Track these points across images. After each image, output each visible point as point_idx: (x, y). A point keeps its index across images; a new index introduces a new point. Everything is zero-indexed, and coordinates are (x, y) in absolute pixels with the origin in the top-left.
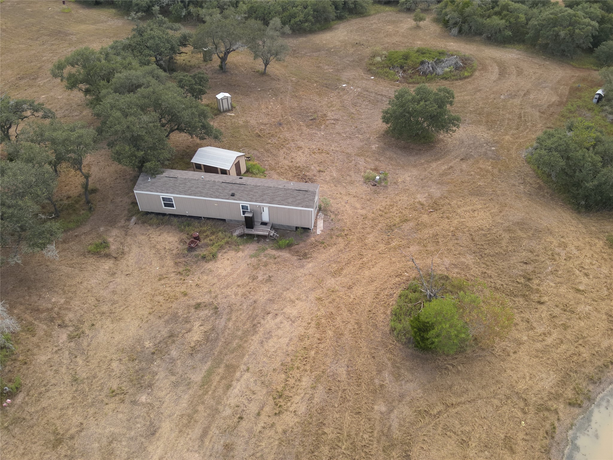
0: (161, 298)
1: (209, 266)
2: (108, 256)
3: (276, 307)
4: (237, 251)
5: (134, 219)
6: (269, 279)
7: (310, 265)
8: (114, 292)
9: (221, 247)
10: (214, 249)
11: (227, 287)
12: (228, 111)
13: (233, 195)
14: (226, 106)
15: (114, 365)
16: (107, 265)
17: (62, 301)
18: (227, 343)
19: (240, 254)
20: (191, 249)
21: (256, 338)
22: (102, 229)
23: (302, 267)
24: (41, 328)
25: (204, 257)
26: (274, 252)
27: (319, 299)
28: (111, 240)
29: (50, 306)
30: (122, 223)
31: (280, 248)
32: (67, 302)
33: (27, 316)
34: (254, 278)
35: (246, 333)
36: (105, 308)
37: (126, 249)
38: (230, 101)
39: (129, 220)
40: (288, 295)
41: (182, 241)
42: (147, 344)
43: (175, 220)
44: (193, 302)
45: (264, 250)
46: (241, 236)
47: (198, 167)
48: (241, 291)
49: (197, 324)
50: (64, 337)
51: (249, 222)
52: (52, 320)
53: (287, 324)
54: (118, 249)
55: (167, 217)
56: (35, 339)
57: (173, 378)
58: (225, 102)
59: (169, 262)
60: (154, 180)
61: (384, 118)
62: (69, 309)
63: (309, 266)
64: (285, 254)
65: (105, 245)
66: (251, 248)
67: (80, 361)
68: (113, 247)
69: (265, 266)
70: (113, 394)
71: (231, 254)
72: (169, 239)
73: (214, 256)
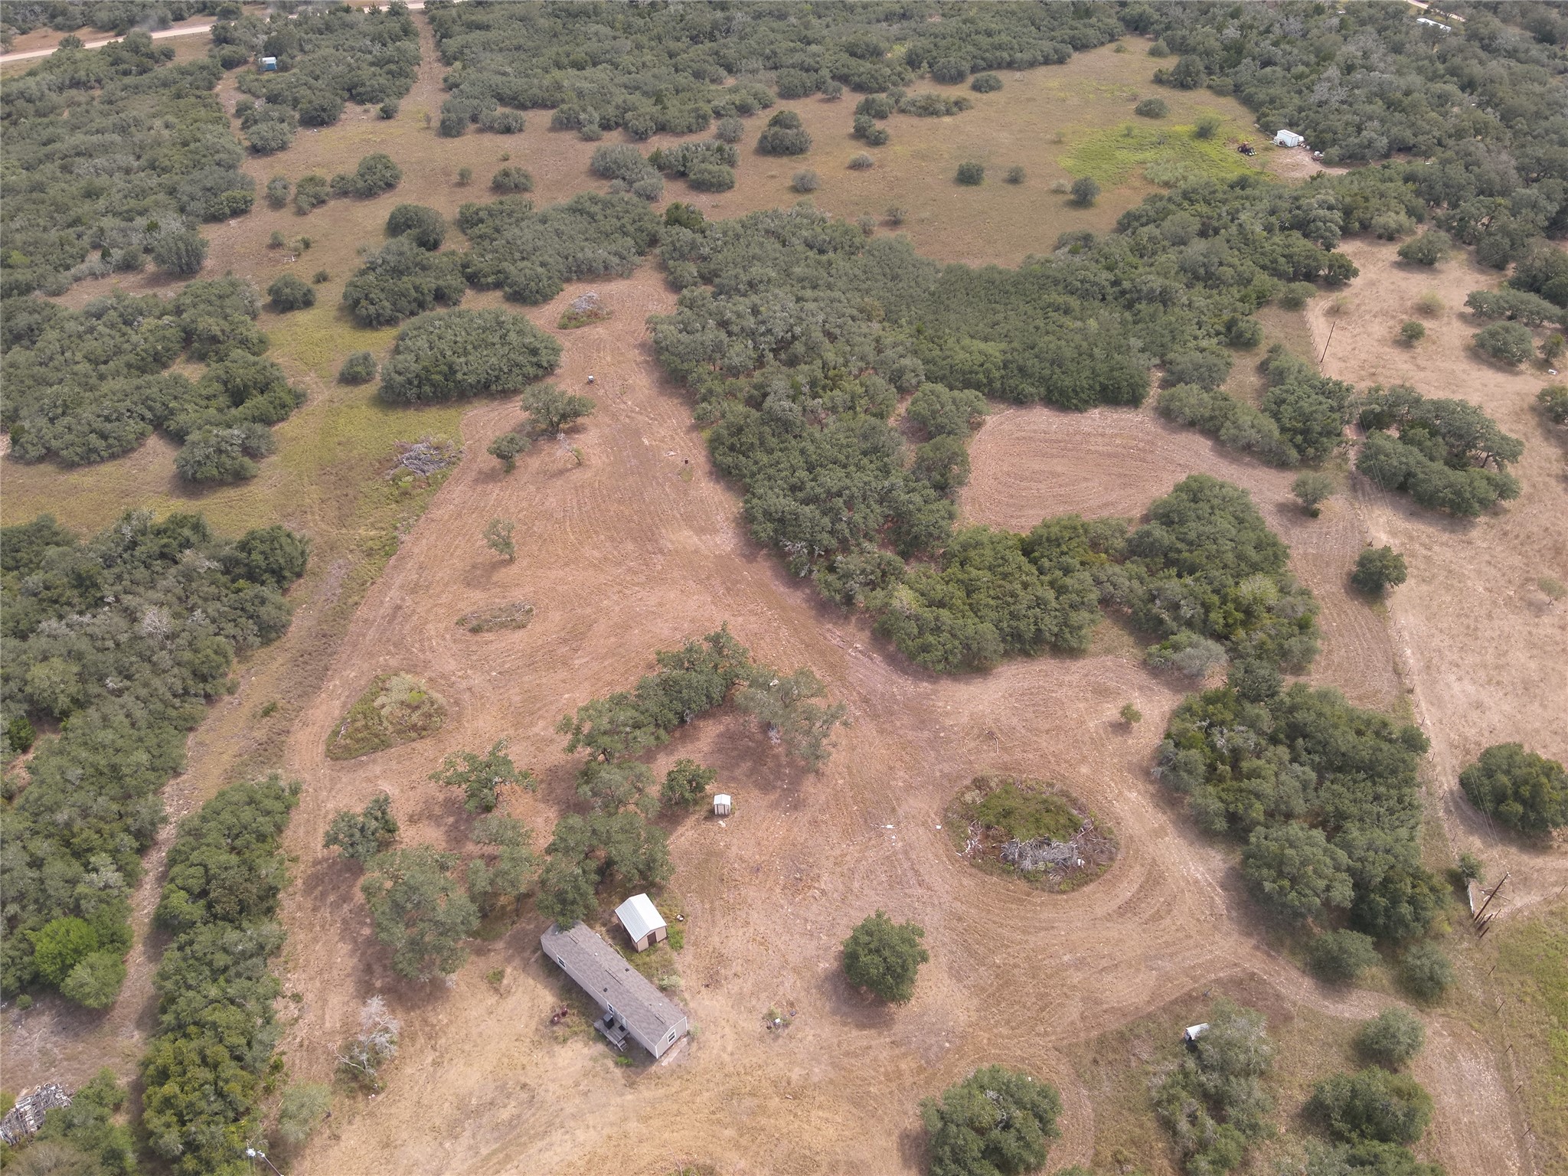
0: (505, 1060)
1: (557, 1048)
2: (496, 990)
3: (572, 1124)
4: (586, 1045)
5: (538, 952)
6: (586, 1094)
7: (630, 1097)
8: (480, 1035)
9: (576, 1034)
10: (569, 1033)
11: (553, 1081)
12: (723, 816)
13: (606, 991)
14: (721, 811)
15: (447, 1105)
16: (492, 1000)
17: (445, 1021)
18: (519, 1136)
19: (586, 1051)
20: (553, 1022)
21: (540, 1144)
22: (508, 955)
23: (622, 1095)
24: (421, 1041)
25: (556, 1038)
26: (610, 1064)
27: (610, 1137)
28: (509, 970)
29: (435, 1022)
30: (527, 954)
31: (616, 1064)
32: (447, 1025)
33: (417, 1024)
34: (577, 1084)
35: (537, 1134)
36: (467, 1048)
37: (513, 989)
39: (534, 952)
40: (590, 1120)
41: (553, 1009)
42: (474, 1101)
43: (564, 977)
44: (523, 1079)
45: (605, 1057)
46: (597, 1033)
48: (560, 1092)
49: (513, 1104)
50: (430, 1060)
51: (612, 1022)
52: (430, 1037)
53: (569, 1145)
54: (509, 985)
55: (560, 970)
56: (412, 1049)
57: (472, 1142)
58: (721, 808)
59: (533, 1026)
60: (560, 935)
62: (445, 1033)
63: (628, 1097)
64: (618, 1072)
65: (499, 975)
66: (600, 1047)
67: (429, 1087)
68: (505, 981)
69: (594, 1076)
70: (433, 1129)
71: (580, 1045)
72: (547, 999)
73: (565, 1041)
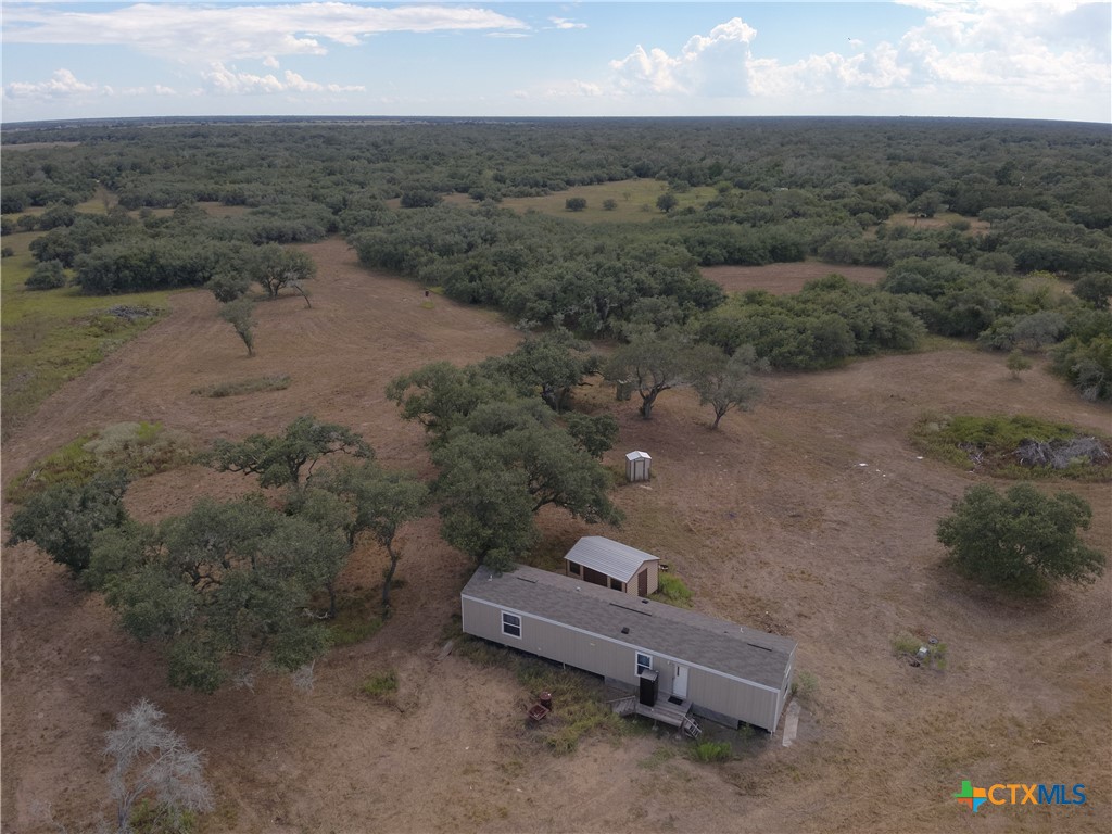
0: (458, 810)
1: (558, 764)
2: (390, 704)
4: (616, 746)
5: (449, 644)
6: (670, 824)
7: (761, 812)
8: (383, 778)
9: (587, 732)
10: (572, 732)
12: (643, 481)
13: (625, 631)
14: (639, 473)
16: (385, 721)
17: (296, 773)
19: (620, 754)
20: (532, 723)
22: (394, 653)
23: (743, 812)
24: (249, 814)
25: (552, 746)
26: (688, 766)
28: (403, 676)
29: (273, 778)
30: (429, 648)
31: (699, 759)
32: (302, 778)
33: (233, 788)
34: (640, 813)
37: (424, 699)
38: (647, 466)
39: (440, 645)
41: (519, 704)
43: (517, 659)
45: (668, 756)
46: (629, 717)
47: (575, 569)
51: (648, 692)
52: (269, 805)
54: (412, 695)
55: (504, 652)
58: (639, 466)
59: (489, 741)
60: (497, 581)
61: (941, 533)
62: (302, 792)
63: (759, 813)
64: (710, 776)
65: (391, 683)
66: (642, 747)
68: (403, 691)
69: (666, 791)
71: (603, 750)
72: (499, 696)
73: (571, 748)
